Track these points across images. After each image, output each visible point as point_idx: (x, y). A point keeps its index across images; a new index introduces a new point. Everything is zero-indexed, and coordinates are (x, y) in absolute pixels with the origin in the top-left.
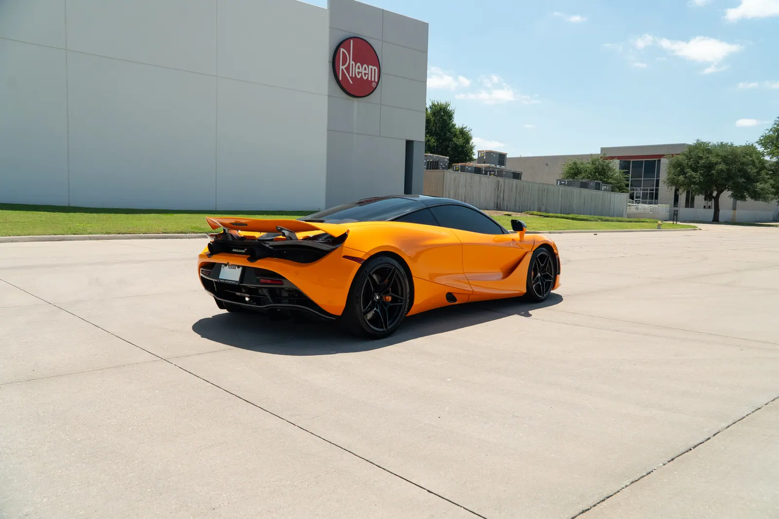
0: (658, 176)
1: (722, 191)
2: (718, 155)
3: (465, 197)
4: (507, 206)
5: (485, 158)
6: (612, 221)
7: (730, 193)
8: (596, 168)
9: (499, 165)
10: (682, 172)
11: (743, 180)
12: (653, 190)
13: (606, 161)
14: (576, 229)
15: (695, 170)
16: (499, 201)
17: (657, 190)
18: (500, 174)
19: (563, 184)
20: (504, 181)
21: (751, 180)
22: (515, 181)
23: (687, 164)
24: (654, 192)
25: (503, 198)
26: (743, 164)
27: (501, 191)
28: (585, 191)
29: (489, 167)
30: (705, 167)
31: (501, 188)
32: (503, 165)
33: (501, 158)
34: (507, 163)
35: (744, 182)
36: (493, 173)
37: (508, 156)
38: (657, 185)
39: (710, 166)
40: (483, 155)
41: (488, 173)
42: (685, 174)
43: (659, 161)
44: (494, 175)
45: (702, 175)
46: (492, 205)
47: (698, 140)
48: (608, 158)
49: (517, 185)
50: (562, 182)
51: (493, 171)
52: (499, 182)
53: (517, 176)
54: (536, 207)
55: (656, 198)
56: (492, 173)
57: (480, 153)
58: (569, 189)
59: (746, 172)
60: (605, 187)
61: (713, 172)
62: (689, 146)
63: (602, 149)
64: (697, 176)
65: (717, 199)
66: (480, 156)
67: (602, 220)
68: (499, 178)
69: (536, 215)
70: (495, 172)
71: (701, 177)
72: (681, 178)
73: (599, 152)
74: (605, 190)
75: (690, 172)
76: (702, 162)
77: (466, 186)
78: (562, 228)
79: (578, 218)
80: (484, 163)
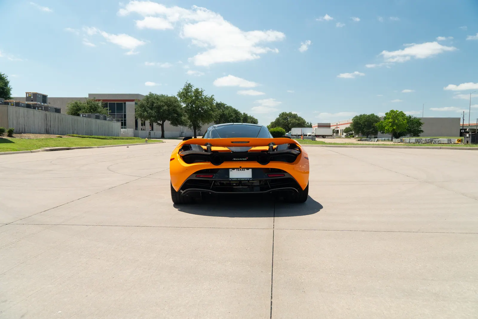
0: (125, 112)
1: (165, 121)
2: (162, 101)
3: (24, 125)
4: (53, 131)
5: (32, 97)
6: (118, 139)
7: (170, 122)
8: (91, 107)
9: (43, 103)
10: (145, 110)
11: (176, 115)
12: (122, 120)
13: (96, 102)
14: (109, 144)
15: (151, 109)
16: (47, 128)
17: (125, 120)
18: (46, 109)
19: (84, 116)
20: (50, 114)
21: (180, 115)
22: (57, 114)
23: (147, 106)
24: (123, 121)
25: (50, 125)
26: (174, 106)
27: (48, 120)
28: (98, 121)
29: (36, 104)
30: (156, 108)
31: (48, 119)
32: (46, 103)
33: (44, 98)
34: (48, 101)
35: (176, 116)
36: (41, 108)
37: (48, 97)
38: (125, 117)
39: (159, 107)
40: (30, 95)
41: (37, 108)
42: (147, 111)
43: (125, 103)
44: (42, 109)
45: (155, 112)
46: (43, 130)
47: (150, 93)
48: (96, 100)
49: (58, 117)
50: (84, 115)
51: (40, 107)
52: (46, 115)
53: (58, 111)
54: (71, 131)
55: (125, 125)
56: (39, 108)
57: (28, 94)
58: (89, 119)
59: (177, 111)
60: (109, 119)
61: (161, 110)
62: (147, 96)
63: (90, 95)
64: (153, 112)
65: (162, 125)
66: (28, 96)
67: (114, 139)
68: (46, 112)
69: (76, 136)
70: (42, 107)
71: (155, 113)
72: (145, 113)
73: (88, 97)
74: (109, 120)
75: (150, 111)
76: (155, 105)
77: (24, 118)
78: (100, 144)
79: (101, 137)
80: (32, 101)
